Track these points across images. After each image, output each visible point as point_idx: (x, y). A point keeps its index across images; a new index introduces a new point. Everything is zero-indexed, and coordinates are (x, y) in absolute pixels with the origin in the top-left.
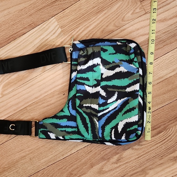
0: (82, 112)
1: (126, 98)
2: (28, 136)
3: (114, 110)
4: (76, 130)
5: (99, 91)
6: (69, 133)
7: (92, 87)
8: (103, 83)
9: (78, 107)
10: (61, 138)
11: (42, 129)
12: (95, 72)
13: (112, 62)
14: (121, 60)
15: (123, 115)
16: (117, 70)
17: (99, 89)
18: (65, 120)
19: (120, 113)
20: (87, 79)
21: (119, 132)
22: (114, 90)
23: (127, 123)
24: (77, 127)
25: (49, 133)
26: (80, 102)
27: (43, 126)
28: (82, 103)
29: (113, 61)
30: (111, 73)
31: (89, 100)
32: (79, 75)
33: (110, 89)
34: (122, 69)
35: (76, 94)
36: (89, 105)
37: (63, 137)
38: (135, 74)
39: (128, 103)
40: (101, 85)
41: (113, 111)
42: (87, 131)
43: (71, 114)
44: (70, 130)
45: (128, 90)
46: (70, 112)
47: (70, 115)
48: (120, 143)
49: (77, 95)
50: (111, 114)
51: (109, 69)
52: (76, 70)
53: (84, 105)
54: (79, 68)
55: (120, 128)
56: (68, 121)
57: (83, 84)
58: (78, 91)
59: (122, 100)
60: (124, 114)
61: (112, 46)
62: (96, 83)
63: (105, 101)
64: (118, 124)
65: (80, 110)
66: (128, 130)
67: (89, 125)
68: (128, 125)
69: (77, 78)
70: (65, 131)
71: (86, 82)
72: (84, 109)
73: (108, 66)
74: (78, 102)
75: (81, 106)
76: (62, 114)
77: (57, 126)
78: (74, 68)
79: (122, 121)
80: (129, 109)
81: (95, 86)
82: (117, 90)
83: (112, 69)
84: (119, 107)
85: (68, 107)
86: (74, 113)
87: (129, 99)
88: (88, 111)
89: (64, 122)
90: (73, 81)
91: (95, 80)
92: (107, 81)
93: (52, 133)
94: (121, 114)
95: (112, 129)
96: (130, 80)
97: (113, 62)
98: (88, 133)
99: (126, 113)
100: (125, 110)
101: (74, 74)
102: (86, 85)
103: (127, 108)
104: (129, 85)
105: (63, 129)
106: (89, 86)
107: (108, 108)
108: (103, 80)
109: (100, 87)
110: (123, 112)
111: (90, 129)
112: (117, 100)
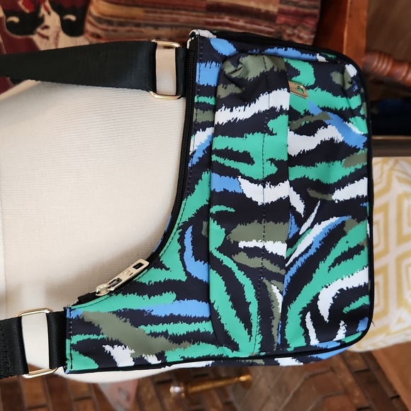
0: (234, 268)
1: (334, 220)
3: (305, 257)
4: (207, 327)
5: (288, 198)
6: (177, 340)
7: (263, 182)
8: (297, 172)
10: (153, 360)
12: (271, 133)
13: (302, 113)
15: (330, 270)
17: (283, 190)
18: (169, 297)
19: (322, 265)
20: (246, 158)
21: (326, 319)
23: (341, 290)
24: (214, 317)
25: (108, 348)
26: (227, 233)
27: (86, 325)
28: (233, 237)
29: (305, 111)
30: (309, 143)
31: (254, 226)
32: (222, 143)
33: (311, 193)
34: (330, 133)
35: (208, 207)
36: (260, 245)
37: (161, 356)
38: (360, 152)
39: (344, 234)
40: (292, 178)
41: (302, 260)
42: (248, 326)
43: (188, 274)
44: (180, 329)
45: (340, 195)
46: (185, 270)
47: (184, 278)
48: (315, 356)
49: (214, 209)
50: (299, 270)
52: (211, 124)
53: (242, 244)
54: (223, 116)
55: (324, 307)
56: (178, 299)
57: (235, 173)
58: (215, 197)
59: (325, 224)
60: (333, 265)
62: (273, 169)
63: (297, 229)
64: (316, 298)
65: (227, 261)
66: (346, 310)
67: (253, 309)
68: (344, 297)
70: (165, 334)
71: (242, 167)
72: (242, 258)
73: (295, 124)
74: (216, 234)
75: (229, 248)
77: (138, 318)
78: (200, 116)
79: (327, 287)
80: (347, 250)
81: (274, 180)
82: (321, 196)
83: (309, 130)
84: (318, 245)
85: (182, 251)
86: (199, 270)
87: (343, 223)
88: (255, 263)
89: (164, 304)
90: (195, 160)
91: (272, 160)
93: (120, 344)
94: (324, 266)
95: (304, 313)
97: (307, 113)
98: (250, 333)
99: (338, 261)
100: (336, 252)
101: (200, 139)
102: (244, 177)
103: (341, 247)
104: (342, 183)
105: (160, 328)
106: (251, 180)
107: (295, 251)
108: (294, 161)
109: (287, 183)
110: (331, 259)
111: (255, 319)
112: (313, 225)
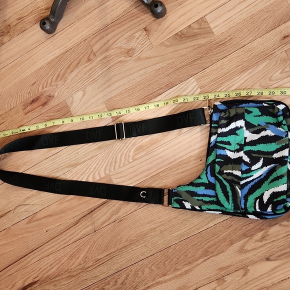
0: (223, 180)
1: (272, 165)
2: (160, 206)
3: (259, 179)
4: (215, 199)
5: (242, 157)
6: (206, 203)
7: (234, 152)
8: (247, 148)
9: (217, 173)
10: (197, 208)
11: (175, 198)
12: (237, 135)
13: (257, 125)
14: (268, 123)
15: (269, 184)
16: (263, 134)
17: (241, 154)
18: (203, 188)
20: (229, 143)
21: (265, 203)
22: (259, 156)
23: (273, 192)
24: (216, 196)
25: (184, 202)
26: (220, 168)
27: (177, 194)
28: (222, 169)
30: (256, 137)
31: (230, 166)
32: (220, 139)
33: (254, 155)
34: (269, 133)
35: (215, 160)
36: (231, 172)
37: (200, 207)
38: (284, 139)
39: (276, 171)
40: (244, 150)
41: (257, 180)
42: (228, 200)
43: (209, 181)
44: (207, 199)
45: (276, 156)
46: (208, 179)
47: (208, 183)
48: (266, 217)
49: (217, 160)
50: (255, 183)
51: (253, 133)
52: (216, 133)
53: (225, 172)
54: (220, 131)
55: (265, 199)
56: (205, 189)
57: (224, 149)
58: (218, 156)
59: (269, 167)
60: (270, 182)
61: (257, 107)
62: (238, 147)
63: (248, 168)
64: (263, 194)
65: (220, 177)
66: (275, 200)
67: (230, 194)
68: (274, 195)
69: (216, 142)
70: (202, 200)
71: (227, 146)
72: (225, 176)
73: (252, 130)
74: (217, 168)
75: (221, 173)
76: (200, 181)
77: (193, 194)
78: (213, 131)
79: (268, 191)
80: (276, 177)
81: (238, 151)
82: (263, 156)
83: (258, 132)
84: (265, 175)
85: (207, 174)
86: (212, 180)
87: (276, 166)
88: (230, 178)
89: (201, 190)
90: (212, 145)
91: (238, 144)
92: (251, 145)
93: (187, 202)
94: (266, 183)
95: (256, 199)
96: (277, 144)
97: (259, 125)
98: (229, 202)
99: (272, 181)
100: (271, 178)
101: (214, 138)
102: (227, 149)
103: (274, 175)
104: (277, 151)
105: (200, 198)
106: (230, 151)
107: (252, 176)
108: (246, 144)
109: (243, 152)
110: (269, 180)
111: (231, 198)
112: (262, 167)
